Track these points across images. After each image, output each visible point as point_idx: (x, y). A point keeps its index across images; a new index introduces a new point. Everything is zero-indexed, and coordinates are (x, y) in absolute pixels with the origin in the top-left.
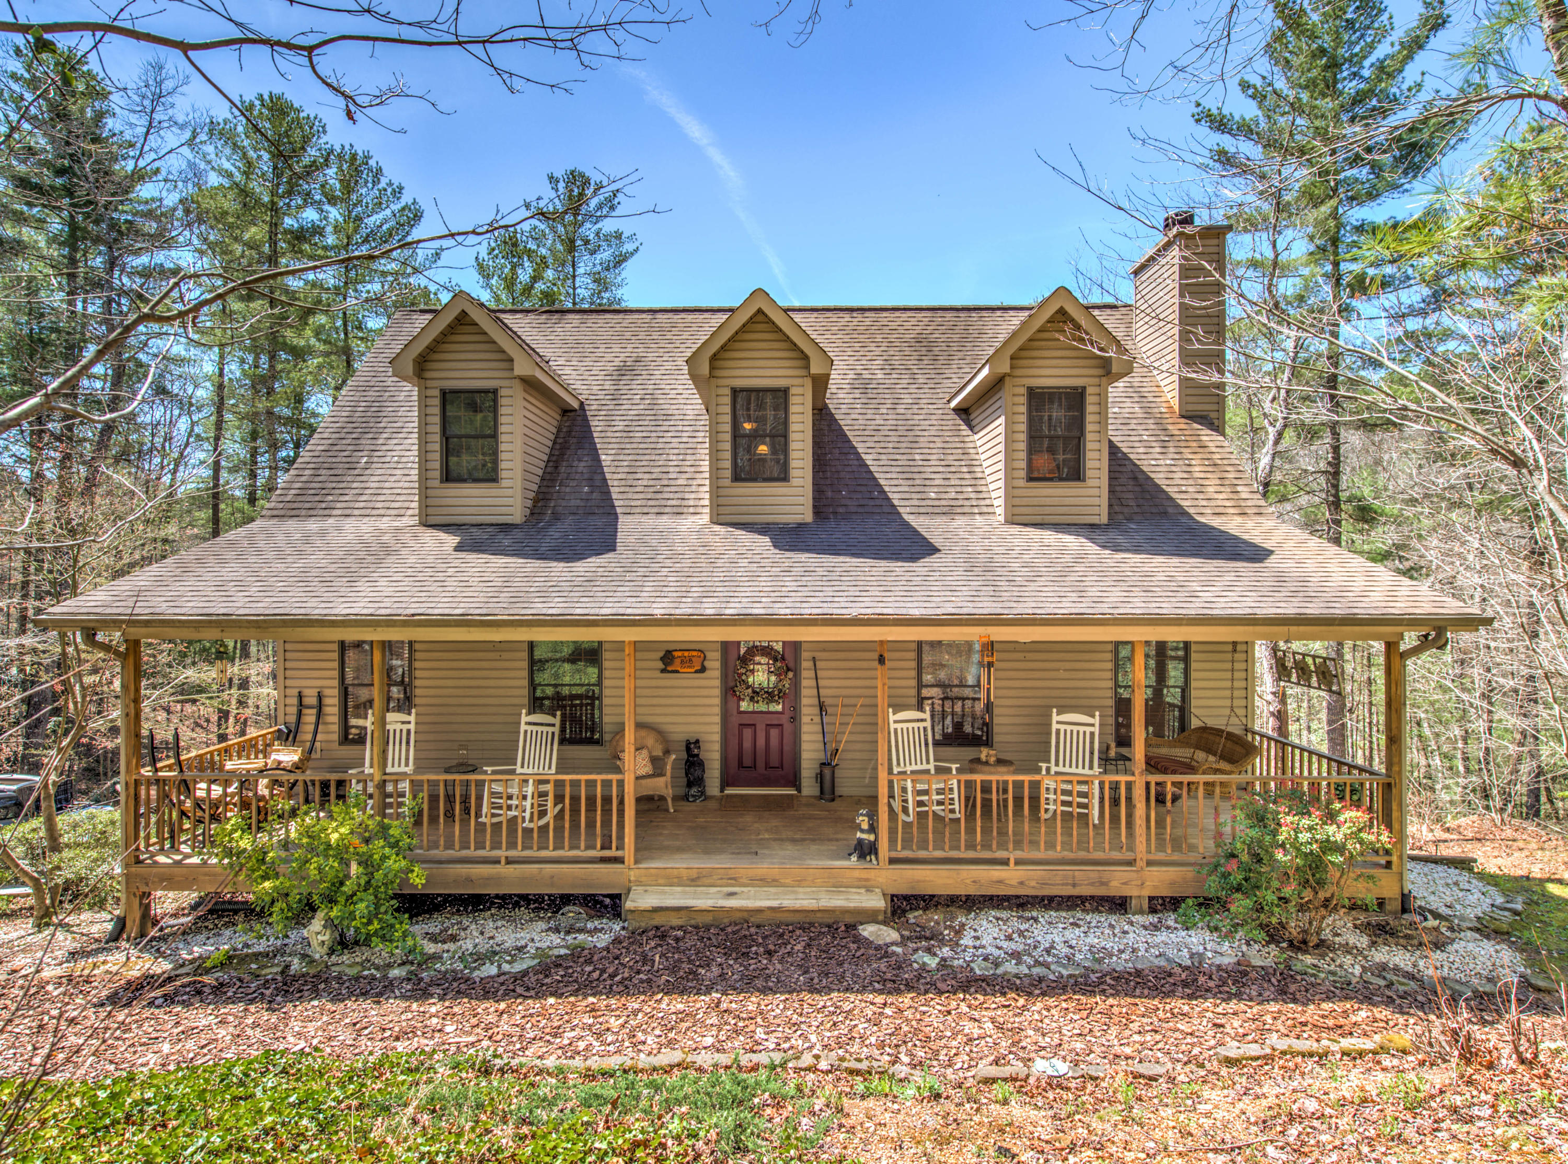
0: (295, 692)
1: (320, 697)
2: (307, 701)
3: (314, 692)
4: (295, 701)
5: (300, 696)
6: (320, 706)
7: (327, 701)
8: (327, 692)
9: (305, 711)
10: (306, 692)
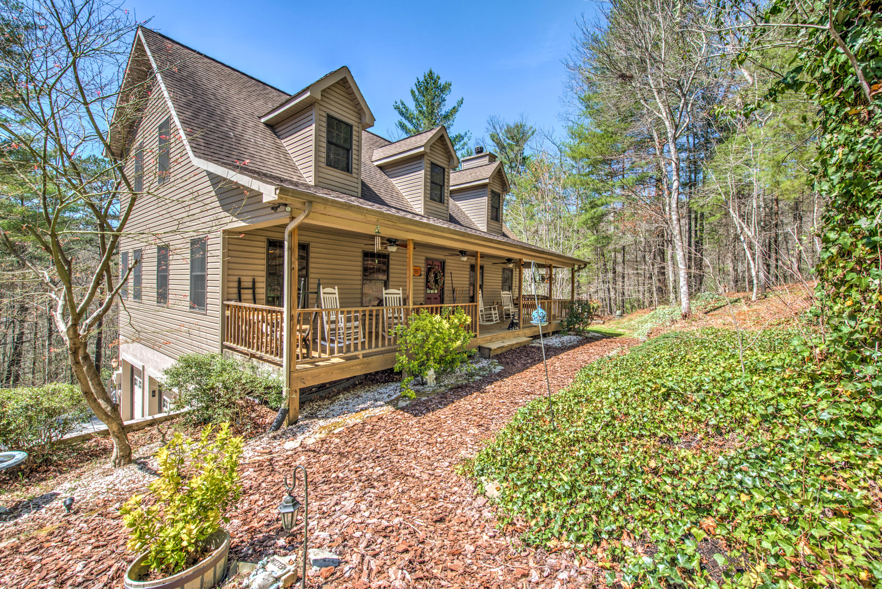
0: (236, 278)
1: (254, 282)
2: (243, 285)
3: (250, 279)
4: (236, 284)
5: (239, 282)
6: (254, 288)
7: (258, 285)
8: (257, 279)
9: (243, 291)
10: (243, 279)
